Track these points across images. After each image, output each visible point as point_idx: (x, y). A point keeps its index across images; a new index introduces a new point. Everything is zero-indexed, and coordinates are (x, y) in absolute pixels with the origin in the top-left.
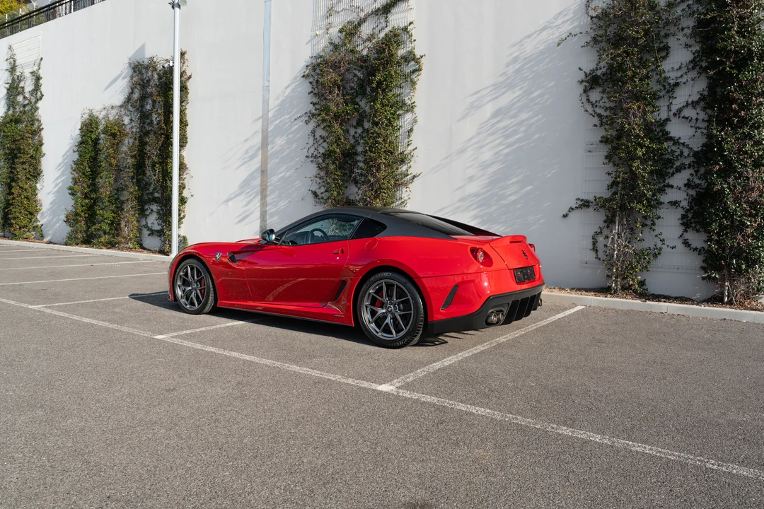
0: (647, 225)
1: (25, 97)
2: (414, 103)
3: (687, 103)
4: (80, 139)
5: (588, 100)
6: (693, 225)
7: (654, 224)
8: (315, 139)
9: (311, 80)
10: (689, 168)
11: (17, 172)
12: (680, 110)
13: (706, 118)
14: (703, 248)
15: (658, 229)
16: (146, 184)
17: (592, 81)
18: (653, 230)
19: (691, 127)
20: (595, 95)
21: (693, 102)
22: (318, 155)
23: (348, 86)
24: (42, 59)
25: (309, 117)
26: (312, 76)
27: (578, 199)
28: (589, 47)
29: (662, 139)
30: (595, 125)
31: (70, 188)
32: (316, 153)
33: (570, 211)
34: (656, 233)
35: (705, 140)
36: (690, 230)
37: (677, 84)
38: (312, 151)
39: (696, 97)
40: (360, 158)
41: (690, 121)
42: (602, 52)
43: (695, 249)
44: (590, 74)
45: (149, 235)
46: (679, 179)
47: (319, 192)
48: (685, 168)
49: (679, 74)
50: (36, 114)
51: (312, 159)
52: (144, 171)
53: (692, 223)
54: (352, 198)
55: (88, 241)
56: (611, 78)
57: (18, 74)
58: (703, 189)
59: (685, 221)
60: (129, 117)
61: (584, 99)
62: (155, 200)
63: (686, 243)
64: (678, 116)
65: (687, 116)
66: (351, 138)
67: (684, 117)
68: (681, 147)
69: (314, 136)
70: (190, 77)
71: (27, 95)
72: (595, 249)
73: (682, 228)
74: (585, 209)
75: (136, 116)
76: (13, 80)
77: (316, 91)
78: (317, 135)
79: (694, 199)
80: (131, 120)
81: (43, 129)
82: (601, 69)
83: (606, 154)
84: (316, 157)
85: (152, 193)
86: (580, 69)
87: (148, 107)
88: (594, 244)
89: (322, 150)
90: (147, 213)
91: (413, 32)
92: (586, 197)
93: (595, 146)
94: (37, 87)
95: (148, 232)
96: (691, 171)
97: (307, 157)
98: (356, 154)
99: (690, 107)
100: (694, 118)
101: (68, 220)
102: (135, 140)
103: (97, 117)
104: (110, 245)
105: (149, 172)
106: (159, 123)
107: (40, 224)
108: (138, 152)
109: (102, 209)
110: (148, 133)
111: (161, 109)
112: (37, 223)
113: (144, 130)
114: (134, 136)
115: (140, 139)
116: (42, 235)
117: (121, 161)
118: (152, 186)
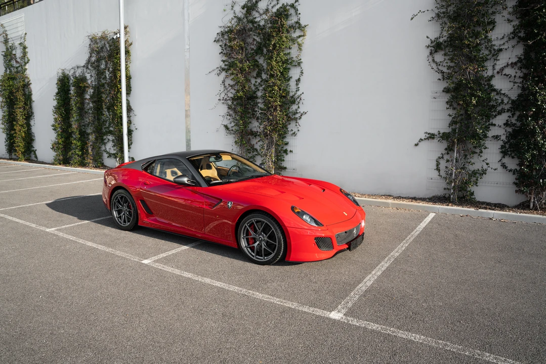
0: (476, 153)
1: (17, 62)
2: (300, 60)
3: (508, 64)
4: (57, 91)
5: (433, 60)
6: (509, 153)
7: (481, 152)
8: (225, 87)
9: (221, 43)
10: (508, 111)
11: (17, 114)
12: (502, 69)
13: (522, 75)
14: (516, 169)
15: (484, 156)
16: (104, 121)
17: (436, 47)
18: (481, 156)
19: (510, 81)
20: (439, 57)
21: (512, 63)
22: (228, 98)
23: (248, 48)
24: (26, 34)
25: (220, 70)
26: (221, 40)
27: (426, 133)
28: (434, 21)
29: (488, 90)
30: (439, 79)
31: (53, 126)
32: (226, 97)
33: (420, 142)
34: (483, 158)
35: (520, 91)
36: (507, 157)
37: (501, 50)
38: (223, 95)
39: (514, 60)
40: (259, 100)
41: (510, 77)
42: (443, 25)
43: (510, 171)
44: (434, 41)
45: (108, 157)
46: (500, 120)
47: (229, 126)
48: (504, 112)
49: (502, 42)
50: (26, 73)
51: (223, 101)
52: (102, 112)
53: (508, 151)
54: (254, 130)
55: (66, 161)
56: (451, 44)
57: (10, 45)
58: (517, 127)
59: (503, 150)
60: (90, 74)
61: (431, 60)
62: (110, 132)
63: (504, 166)
64: (500, 74)
65: (507, 74)
66: (252, 86)
67: (504, 75)
68: (502, 97)
69: (224, 84)
70: (131, 44)
71: (19, 60)
72: (438, 169)
73: (501, 155)
74: (430, 140)
75: (94, 73)
76: (7, 49)
77: (225, 52)
78: (227, 84)
79: (510, 134)
80: (91, 76)
81: (31, 83)
82: (443, 37)
83: (447, 100)
84: (226, 100)
85: (108, 128)
86: (427, 37)
87: (103, 66)
88: (438, 165)
89: (231, 95)
90: (105, 141)
91: (299, 8)
92: (432, 132)
93: (439, 94)
94: (25, 54)
95: (107, 155)
96: (509, 114)
97: (219, 100)
98: (257, 97)
99: (510, 67)
100: (513, 76)
101: (53, 147)
102: (95, 90)
103: (68, 75)
104: (83, 164)
105: (106, 113)
106: (111, 78)
107: (35, 149)
108: (97, 99)
109: (75, 139)
110: (103, 85)
111: (112, 68)
112: (33, 149)
113: (100, 83)
114: (94, 88)
115: (98, 89)
116: (36, 157)
117: (86, 105)
118: (108, 122)
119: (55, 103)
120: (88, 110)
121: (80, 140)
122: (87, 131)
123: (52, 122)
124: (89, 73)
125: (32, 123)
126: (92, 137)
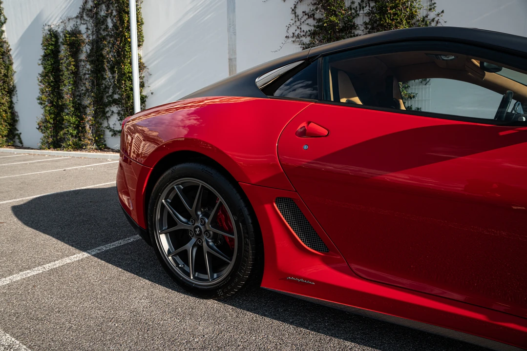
4: (44, 53)
8: (296, 16)
16: (106, 87)
22: (302, 34)
31: (39, 98)
32: (298, 31)
38: (293, 30)
45: (112, 136)
51: (294, 39)
52: (102, 75)
55: (57, 144)
60: (85, 26)
62: (116, 102)
69: (295, 13)
75: (91, 24)
78: (299, 11)
80: (87, 28)
81: (11, 49)
84: (298, 37)
85: (111, 96)
87: (103, 13)
90: (108, 115)
95: (111, 133)
101: (40, 127)
102: (93, 46)
103: (56, 31)
104: (78, 147)
105: (108, 74)
106: (115, 25)
107: (19, 132)
108: (96, 58)
109: (68, 114)
110: (104, 38)
111: (116, 11)
112: (17, 132)
113: (100, 36)
114: (92, 43)
115: (97, 46)
116: (21, 142)
117: (81, 69)
118: (111, 88)
119: (41, 69)
120: (85, 74)
121: (74, 114)
122: (83, 103)
123: (37, 94)
124: (84, 24)
125: (14, 99)
126: (90, 111)
